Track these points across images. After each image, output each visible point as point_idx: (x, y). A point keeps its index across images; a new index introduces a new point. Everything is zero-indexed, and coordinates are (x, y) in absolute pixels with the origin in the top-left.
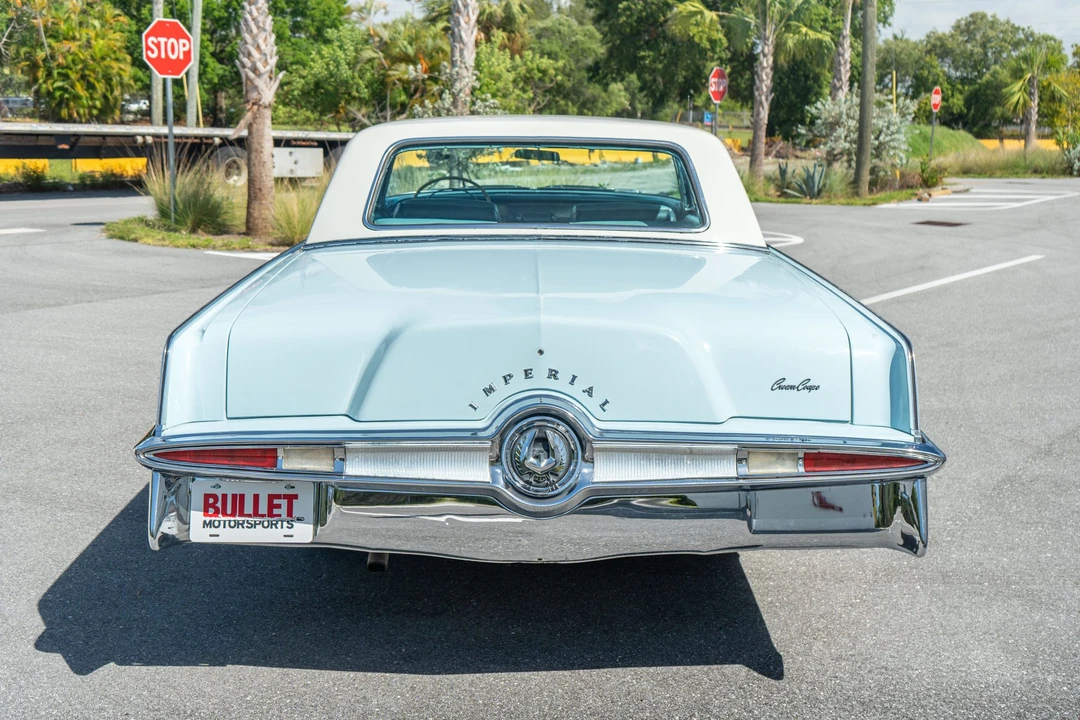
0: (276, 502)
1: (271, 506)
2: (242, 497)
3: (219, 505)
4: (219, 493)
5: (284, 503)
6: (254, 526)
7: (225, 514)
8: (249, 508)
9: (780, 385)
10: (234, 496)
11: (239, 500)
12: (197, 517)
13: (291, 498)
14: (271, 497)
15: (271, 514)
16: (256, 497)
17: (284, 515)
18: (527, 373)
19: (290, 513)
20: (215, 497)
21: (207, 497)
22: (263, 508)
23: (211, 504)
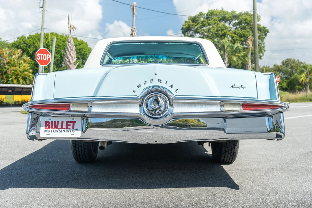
0: (69, 124)
1: (67, 125)
2: (58, 122)
3: (50, 125)
4: (50, 121)
5: (71, 124)
6: (61, 132)
7: (52, 128)
8: (60, 126)
9: (233, 87)
10: (55, 122)
11: (57, 123)
12: (42, 129)
13: (74, 123)
14: (67, 122)
15: (67, 128)
16: (62, 122)
17: (71, 128)
18: (152, 81)
19: (73, 127)
20: (49, 122)
21: (46, 122)
22: (65, 126)
23: (47, 125)
